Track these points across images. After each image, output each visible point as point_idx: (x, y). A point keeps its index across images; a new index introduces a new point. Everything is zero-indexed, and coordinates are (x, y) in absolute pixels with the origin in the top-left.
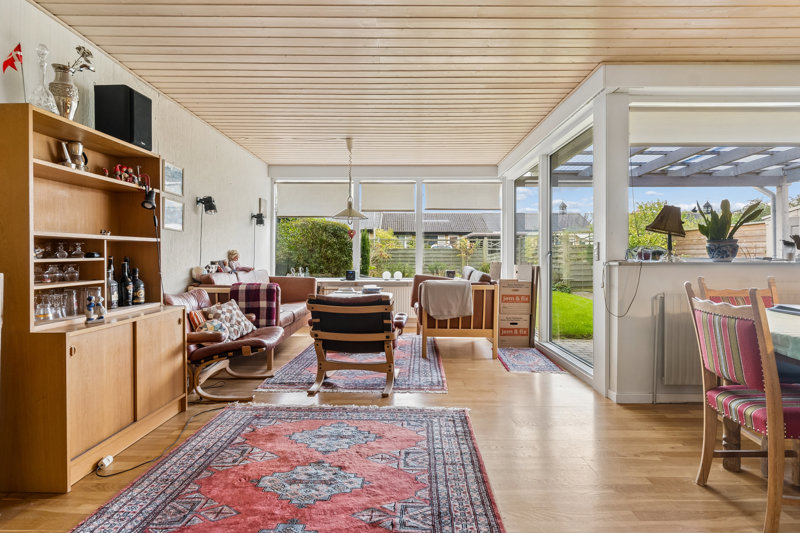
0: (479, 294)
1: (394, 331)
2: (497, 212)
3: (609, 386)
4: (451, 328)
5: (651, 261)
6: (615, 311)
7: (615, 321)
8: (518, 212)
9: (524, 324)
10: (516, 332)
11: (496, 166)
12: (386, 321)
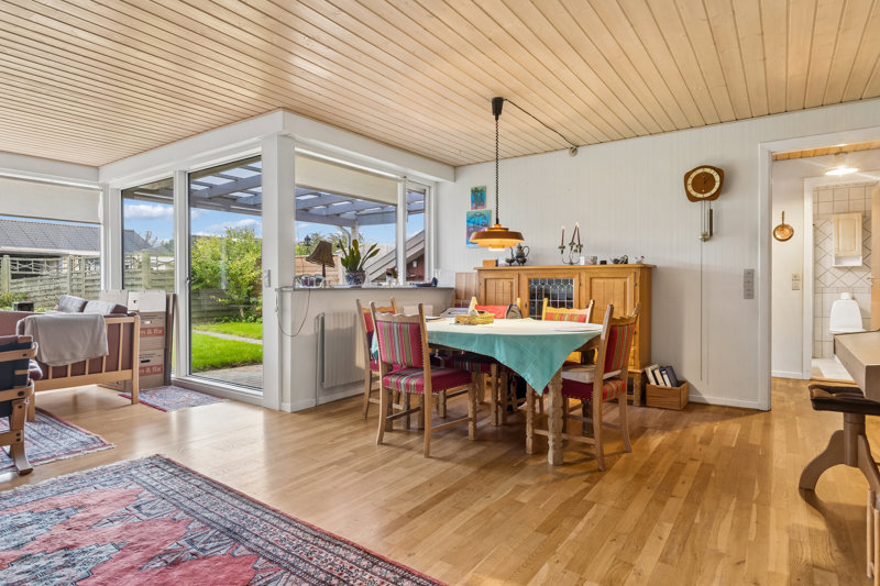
0: (113, 329)
1: (30, 384)
2: (98, 226)
3: (282, 400)
4: (53, 377)
5: (315, 287)
6: (288, 330)
7: (288, 341)
8: (125, 228)
9: (158, 360)
10: (148, 370)
11: (97, 168)
12: (18, 372)
